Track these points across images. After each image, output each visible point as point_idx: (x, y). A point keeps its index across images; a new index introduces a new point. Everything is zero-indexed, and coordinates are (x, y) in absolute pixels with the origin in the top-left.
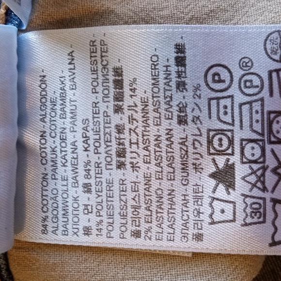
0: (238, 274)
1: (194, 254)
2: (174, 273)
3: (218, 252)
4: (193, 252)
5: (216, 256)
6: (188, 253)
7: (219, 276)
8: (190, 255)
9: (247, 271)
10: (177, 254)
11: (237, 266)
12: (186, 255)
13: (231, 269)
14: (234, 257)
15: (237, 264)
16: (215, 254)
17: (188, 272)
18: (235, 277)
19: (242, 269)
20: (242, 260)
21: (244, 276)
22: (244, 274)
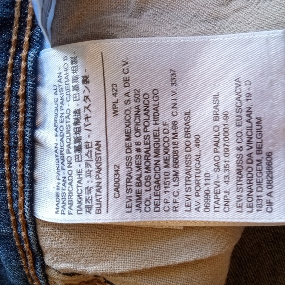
0: (221, 242)
1: (185, 227)
2: (170, 243)
3: (204, 225)
4: (184, 226)
5: (202, 229)
6: (180, 227)
7: (206, 244)
8: (182, 228)
9: (228, 240)
10: (171, 228)
11: (219, 236)
12: (179, 228)
13: (215, 239)
14: (217, 229)
15: (220, 235)
16: (201, 227)
17: (181, 242)
18: (218, 245)
19: (224, 238)
20: (223, 231)
21: (225, 245)
22: (226, 243)
